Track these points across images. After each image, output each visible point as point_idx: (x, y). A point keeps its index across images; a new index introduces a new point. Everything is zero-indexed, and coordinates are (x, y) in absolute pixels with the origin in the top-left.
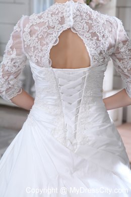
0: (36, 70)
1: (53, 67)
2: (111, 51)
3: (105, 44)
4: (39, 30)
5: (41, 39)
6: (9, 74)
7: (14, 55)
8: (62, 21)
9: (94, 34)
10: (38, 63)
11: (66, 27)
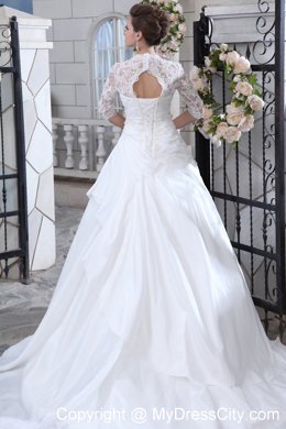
0: (124, 99)
1: (138, 97)
2: (176, 84)
3: (171, 80)
4: (126, 73)
5: (127, 79)
6: (107, 102)
7: (109, 90)
8: (141, 66)
9: (162, 74)
10: (125, 95)
11: (144, 70)
